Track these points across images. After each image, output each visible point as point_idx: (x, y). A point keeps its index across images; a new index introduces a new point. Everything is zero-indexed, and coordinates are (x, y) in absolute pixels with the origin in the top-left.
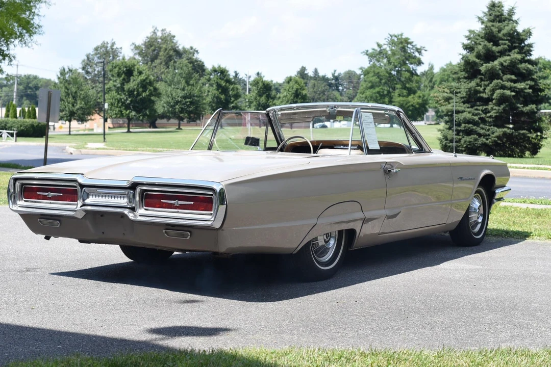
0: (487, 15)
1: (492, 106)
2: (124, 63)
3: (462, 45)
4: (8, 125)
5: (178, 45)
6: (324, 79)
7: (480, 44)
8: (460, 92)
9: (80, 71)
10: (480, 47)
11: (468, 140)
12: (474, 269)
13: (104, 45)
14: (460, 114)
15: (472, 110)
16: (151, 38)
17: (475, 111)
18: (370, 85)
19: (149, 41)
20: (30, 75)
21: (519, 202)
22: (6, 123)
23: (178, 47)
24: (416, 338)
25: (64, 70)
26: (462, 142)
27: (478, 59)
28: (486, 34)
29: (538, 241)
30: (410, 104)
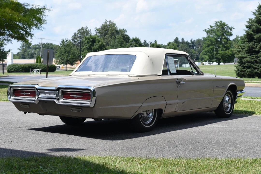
0: (257, 11)
1: (260, 55)
2: (91, 37)
3: (245, 26)
4: (37, 66)
5: (117, 28)
6: (187, 43)
7: (254, 25)
8: (245, 48)
9: (71, 41)
10: (254, 27)
11: (249, 71)
12: (221, 127)
13: (82, 29)
14: (245, 58)
15: (251, 56)
16: (104, 25)
17: (252, 57)
18: (207, 45)
19: (103, 27)
20: (49, 43)
21: (259, 99)
22: (37, 65)
23: (117, 29)
24: (174, 154)
25: (64, 40)
26: (246, 72)
27: (253, 32)
28: (257, 20)
29: (259, 115)
30: (227, 54)
